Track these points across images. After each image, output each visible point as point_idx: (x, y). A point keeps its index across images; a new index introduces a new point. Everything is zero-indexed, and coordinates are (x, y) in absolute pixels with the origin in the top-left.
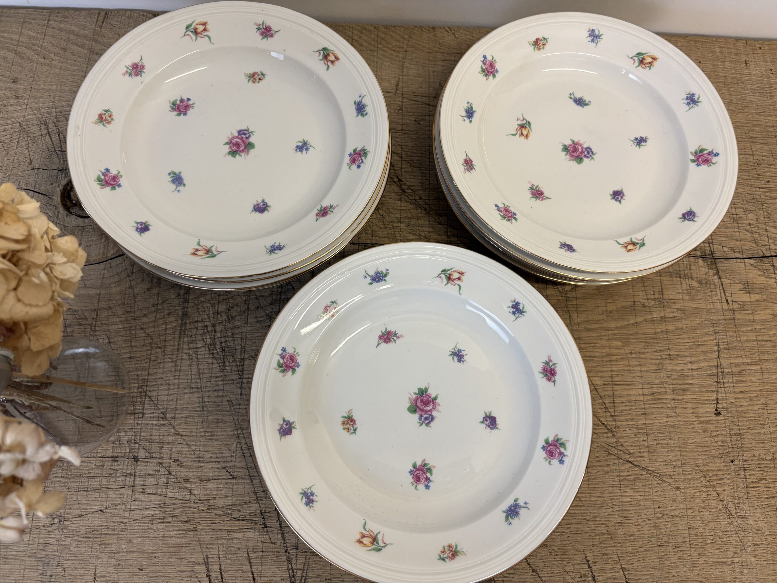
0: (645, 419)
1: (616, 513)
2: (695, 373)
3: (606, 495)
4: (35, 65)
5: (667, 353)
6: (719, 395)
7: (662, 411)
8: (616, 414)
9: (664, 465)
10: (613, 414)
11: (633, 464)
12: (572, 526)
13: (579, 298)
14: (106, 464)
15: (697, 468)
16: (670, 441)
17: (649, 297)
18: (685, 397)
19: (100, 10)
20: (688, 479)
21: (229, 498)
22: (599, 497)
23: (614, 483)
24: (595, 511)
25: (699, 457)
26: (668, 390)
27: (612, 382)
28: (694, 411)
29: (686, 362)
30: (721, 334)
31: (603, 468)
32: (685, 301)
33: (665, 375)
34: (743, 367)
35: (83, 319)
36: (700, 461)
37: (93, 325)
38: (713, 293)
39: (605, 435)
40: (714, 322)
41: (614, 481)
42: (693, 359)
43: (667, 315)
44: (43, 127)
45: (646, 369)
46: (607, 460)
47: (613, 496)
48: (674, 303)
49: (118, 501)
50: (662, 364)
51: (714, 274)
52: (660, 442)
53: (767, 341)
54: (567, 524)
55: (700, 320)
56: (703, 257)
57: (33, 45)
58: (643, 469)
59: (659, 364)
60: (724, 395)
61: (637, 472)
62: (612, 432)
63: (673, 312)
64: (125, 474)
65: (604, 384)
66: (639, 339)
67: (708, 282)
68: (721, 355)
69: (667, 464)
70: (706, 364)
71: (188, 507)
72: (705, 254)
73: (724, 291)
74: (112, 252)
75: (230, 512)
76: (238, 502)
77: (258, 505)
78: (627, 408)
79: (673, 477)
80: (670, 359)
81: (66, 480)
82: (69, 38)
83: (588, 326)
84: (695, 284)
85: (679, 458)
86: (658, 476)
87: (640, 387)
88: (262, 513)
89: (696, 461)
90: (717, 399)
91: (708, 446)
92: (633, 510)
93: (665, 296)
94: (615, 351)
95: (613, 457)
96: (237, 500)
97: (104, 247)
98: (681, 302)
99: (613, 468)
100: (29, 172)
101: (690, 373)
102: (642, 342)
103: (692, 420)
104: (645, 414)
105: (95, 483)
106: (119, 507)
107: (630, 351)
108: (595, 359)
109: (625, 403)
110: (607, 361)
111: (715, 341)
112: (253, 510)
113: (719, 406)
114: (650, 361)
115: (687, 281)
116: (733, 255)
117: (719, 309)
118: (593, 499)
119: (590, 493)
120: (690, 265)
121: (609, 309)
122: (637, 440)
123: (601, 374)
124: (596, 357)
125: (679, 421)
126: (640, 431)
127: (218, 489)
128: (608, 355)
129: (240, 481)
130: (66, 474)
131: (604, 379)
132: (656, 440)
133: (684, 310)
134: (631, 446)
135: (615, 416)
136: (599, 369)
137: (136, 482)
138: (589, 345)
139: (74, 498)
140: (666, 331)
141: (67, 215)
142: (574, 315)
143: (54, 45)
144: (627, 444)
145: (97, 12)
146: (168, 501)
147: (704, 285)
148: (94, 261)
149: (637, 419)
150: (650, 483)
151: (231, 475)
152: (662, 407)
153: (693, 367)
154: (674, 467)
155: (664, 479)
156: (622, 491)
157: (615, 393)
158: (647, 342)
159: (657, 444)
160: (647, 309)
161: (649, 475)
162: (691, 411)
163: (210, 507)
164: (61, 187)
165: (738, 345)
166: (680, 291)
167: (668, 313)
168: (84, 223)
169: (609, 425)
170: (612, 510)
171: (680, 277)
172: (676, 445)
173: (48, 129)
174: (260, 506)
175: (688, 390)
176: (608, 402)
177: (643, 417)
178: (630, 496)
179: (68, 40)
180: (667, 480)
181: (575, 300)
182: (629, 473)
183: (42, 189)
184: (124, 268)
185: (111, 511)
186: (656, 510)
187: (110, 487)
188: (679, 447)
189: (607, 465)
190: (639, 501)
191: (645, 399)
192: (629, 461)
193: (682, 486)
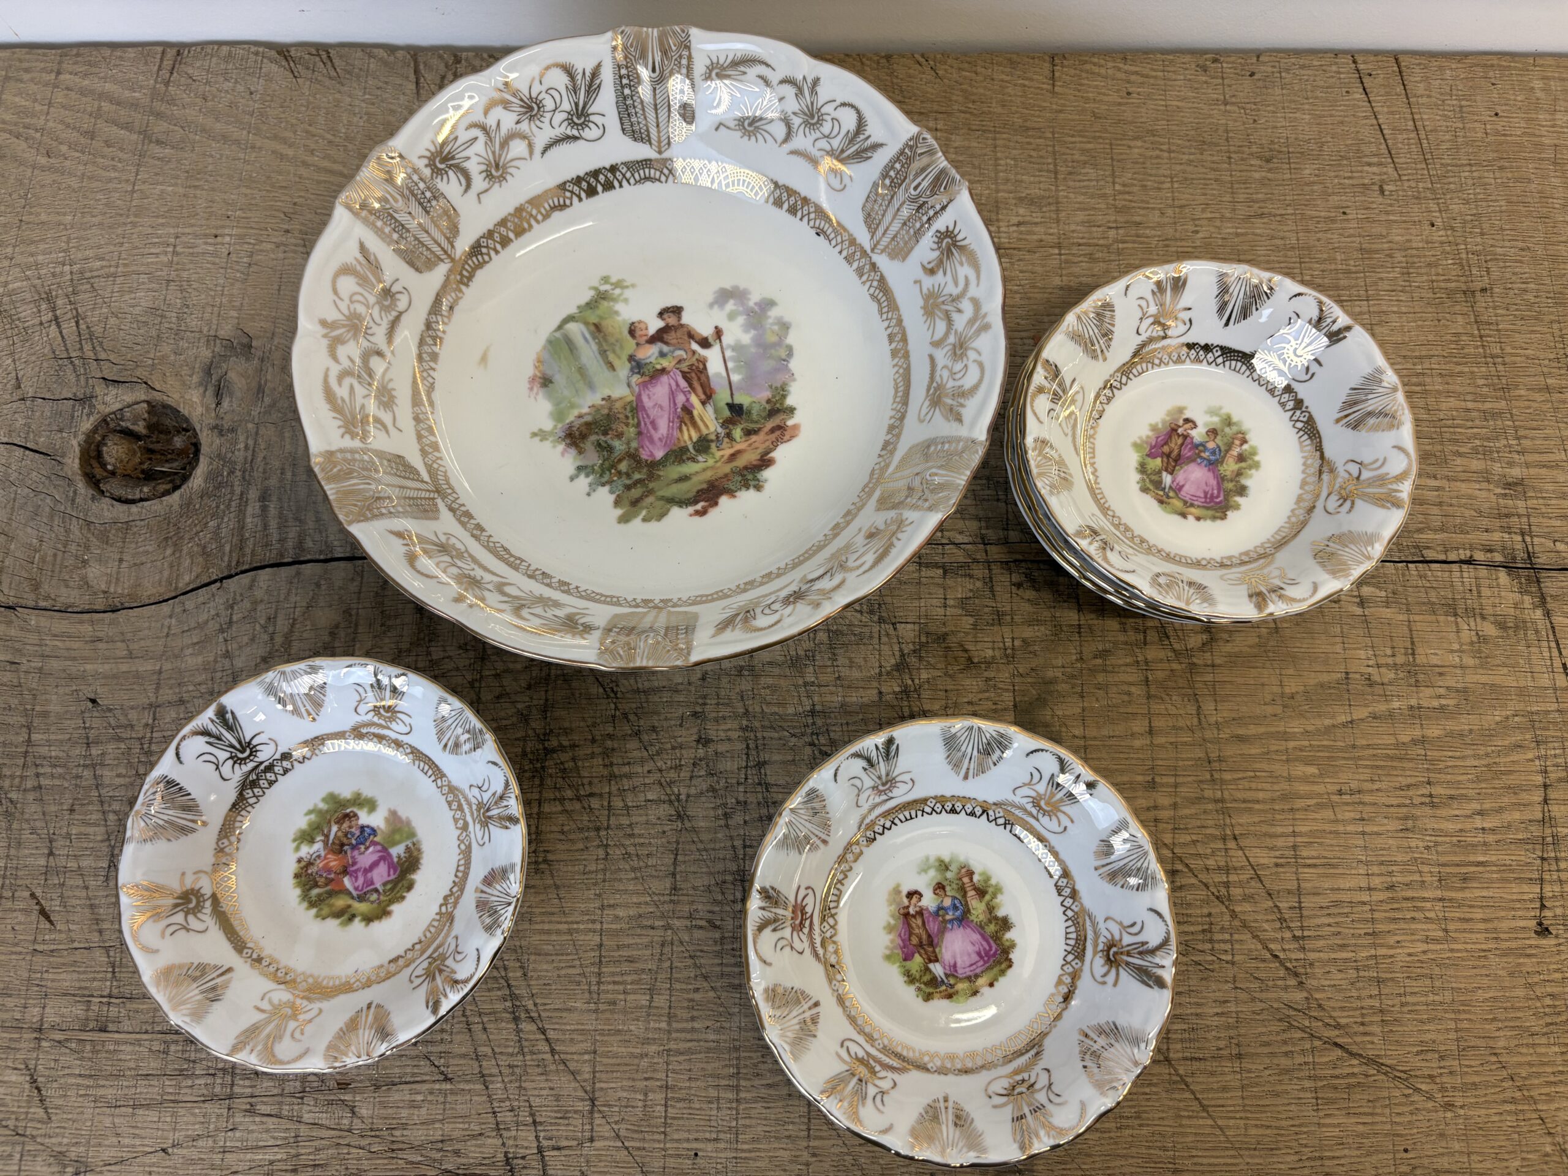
0: (1375, 946)
1: (1307, 1164)
2: (1491, 838)
3: (1284, 1123)
4: (29, 173)
5: (1425, 791)
6: (1547, 888)
7: (1413, 926)
8: (1306, 933)
9: (1418, 1053)
10: (1298, 933)
11: (1347, 1051)
13: (1219, 666)
14: (173, 1048)
15: (1494, 1059)
16: (1431, 998)
17: (1382, 661)
18: (1467, 894)
19: (166, 45)
20: (1474, 1084)
21: (437, 1125)
22: (1268, 1127)
23: (1302, 1095)
24: (1257, 1161)
25: (1497, 1034)
26: (1428, 878)
27: (1295, 859)
28: (1489, 926)
29: (1469, 813)
30: (1551, 745)
31: (1276, 1061)
32: (1468, 671)
33: (1421, 844)
35: (125, 727)
36: (1502, 1043)
37: (146, 741)
38: (1533, 649)
39: (1280, 983)
40: (1535, 717)
41: (1303, 1089)
42: (1487, 806)
43: (1425, 703)
44: (44, 306)
45: (1375, 829)
46: (1285, 1042)
47: (1300, 1126)
48: (1441, 674)
49: (198, 1129)
50: (1414, 818)
51: (1535, 607)
52: (1409, 999)
55: (1504, 713)
56: (1509, 567)
57: (27, 127)
58: (1371, 1061)
59: (1406, 818)
60: (1557, 888)
61: (1356, 1070)
62: (1296, 975)
63: (1440, 697)
64: (212, 1071)
65: (1277, 865)
66: (1360, 758)
67: (1520, 625)
68: (1552, 794)
69: (1425, 1050)
70: (1517, 815)
71: (348, 1145)
72: (1514, 558)
73: (1558, 644)
74: (187, 578)
75: (438, 1156)
76: (456, 1134)
77: (499, 1142)
78: (1331, 920)
79: (1438, 1080)
80: (1433, 805)
81: (91, 1082)
82: (100, 108)
83: (1241, 731)
84: (1489, 629)
85: (1453, 1035)
86: (1405, 1078)
87: (1361, 872)
88: (508, 1159)
89: (1491, 1043)
90: (1541, 898)
91: (1519, 1009)
92: (1345, 1156)
93: (1420, 659)
94: (1303, 788)
95: (1299, 1034)
96: (453, 1129)
97: (171, 566)
98: (1458, 671)
99: (1300, 1059)
100: (15, 405)
101: (1480, 838)
102: (1366, 767)
103: (1484, 947)
104: (1374, 934)
105: (149, 1091)
106: (200, 1143)
107: (1338, 787)
108: (1257, 806)
109: (1328, 907)
110: (1283, 811)
111: (1537, 762)
112: (488, 1152)
113: (1547, 913)
114: (1385, 809)
115: (1472, 624)
117: (1546, 688)
118: (1253, 1131)
119: (1247, 1118)
120: (1478, 586)
121: (1287, 690)
122: (1355, 994)
123: (1269, 842)
124: (1258, 802)
125: (1452, 950)
126: (1362, 974)
127: (413, 1105)
128: (1285, 797)
129: (462, 1086)
130: (90, 1069)
131: (1277, 853)
132: (1400, 995)
133: (1465, 690)
134: (1342, 1009)
135: (1303, 938)
136: (1265, 828)
137: (236, 1089)
138: (1241, 775)
139: (107, 1122)
140: (1422, 741)
141: (93, 498)
142: (1208, 706)
143: (68, 126)
144: (1332, 1004)
145: (160, 49)
146: (304, 1130)
147: (1511, 632)
148: (149, 597)
149: (1355, 945)
150: (1386, 1094)
151: (442, 1073)
152: (1414, 919)
153: (1486, 825)
154: (1442, 1058)
155: (1419, 1086)
156: (1321, 1114)
157: (1303, 885)
158: (1377, 767)
159: (1402, 1005)
160: (1378, 690)
161: (1383, 1077)
162: (1482, 926)
163: (395, 1147)
164: (81, 437)
166: (1456, 646)
167: (1426, 698)
168: (130, 514)
169: (1290, 960)
170: (1296, 1158)
171: (1456, 615)
172: (1445, 1007)
173: (54, 310)
174: (503, 1144)
175: (1474, 879)
176: (1286, 905)
177: (1368, 940)
178: (1339, 1125)
179: (98, 114)
180: (1423, 1087)
181: (1209, 669)
182: (1337, 1072)
183: (42, 442)
184: (213, 612)
185: (184, 1151)
186: (1398, 1156)
187: (180, 1098)
188: (1454, 1011)
189: (1286, 1054)
190: (1362, 1135)
191: (1374, 898)
192: (1336, 1044)
193: (1459, 1102)
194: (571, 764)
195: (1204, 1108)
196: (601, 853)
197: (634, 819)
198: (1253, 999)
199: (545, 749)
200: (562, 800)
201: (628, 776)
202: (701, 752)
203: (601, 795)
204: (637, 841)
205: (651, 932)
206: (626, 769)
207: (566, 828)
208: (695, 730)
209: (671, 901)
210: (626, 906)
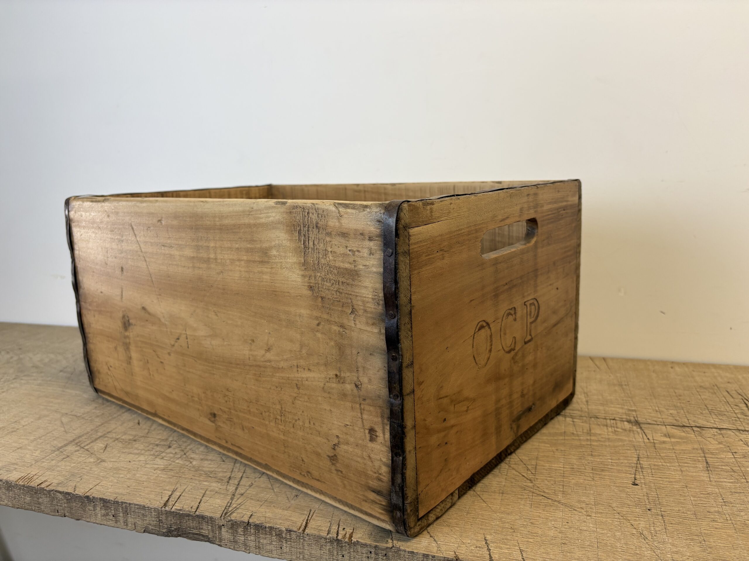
2: (614, 464)
5: (590, 453)
6: (638, 476)
8: (537, 473)
9: (577, 502)
11: (547, 497)
12: (477, 520)
15: (611, 508)
16: (585, 491)
17: (578, 431)
18: (603, 473)
20: (600, 512)
24: (502, 515)
25: (613, 503)
26: (587, 468)
27: (537, 459)
28: (611, 480)
29: (607, 459)
30: (641, 451)
31: (517, 496)
32: (610, 435)
33: (586, 462)
34: (661, 467)
36: (615, 505)
38: (636, 435)
39: (524, 481)
40: (635, 446)
41: (526, 503)
42: (614, 458)
43: (593, 439)
45: (569, 457)
46: (522, 493)
47: (523, 511)
48: (600, 435)
49: (143, 459)
50: (584, 457)
51: (638, 428)
52: (575, 490)
53: (687, 458)
54: (473, 518)
55: (623, 444)
56: (629, 422)
58: (555, 501)
59: (581, 457)
60: (642, 477)
61: (549, 502)
62: (531, 480)
63: (599, 438)
65: (529, 459)
66: (566, 445)
67: (631, 430)
68: (640, 459)
69: (579, 502)
71: (184, 468)
72: (631, 421)
73: (646, 435)
75: (209, 473)
78: (547, 471)
79: (584, 508)
80: (592, 456)
81: (122, 448)
84: (619, 430)
85: (593, 501)
86: (571, 506)
87: (562, 464)
88: (230, 477)
89: (610, 505)
90: (635, 478)
91: (623, 499)
93: (593, 431)
94: (543, 448)
95: (528, 492)
96: (218, 470)
98: (606, 435)
99: (527, 497)
101: (610, 464)
102: (568, 447)
103: (608, 484)
104: (563, 476)
106: (141, 462)
107: (556, 449)
109: (546, 469)
110: (535, 451)
111: (635, 453)
112: (225, 475)
113: (637, 481)
114: (574, 454)
115: (613, 429)
116: (655, 423)
117: (640, 441)
120: (616, 423)
122: (553, 487)
123: (527, 455)
125: (595, 483)
126: (557, 483)
127: (209, 464)
128: (536, 448)
129: (227, 463)
133: (608, 438)
134: (547, 489)
135: (535, 474)
140: (590, 445)
144: (543, 488)
146: (173, 464)
147: (628, 431)
149: (556, 477)
150: (561, 509)
152: (580, 475)
153: (613, 461)
154: (587, 505)
155: (576, 509)
156: (532, 509)
157: (538, 464)
158: (572, 447)
159: (572, 491)
160: (576, 435)
161: (561, 505)
162: (609, 480)
163: (198, 470)
165: (657, 457)
166: (606, 431)
170: (519, 517)
171: (607, 427)
172: (590, 494)
175: (606, 471)
176: (530, 467)
177: (561, 477)
178: (539, 513)
180: (578, 510)
182: (541, 501)
188: (594, 496)
189: (522, 495)
190: (547, 516)
191: (565, 469)
192: (543, 496)
193: (593, 515)
195: (484, 502)
198: (512, 483)
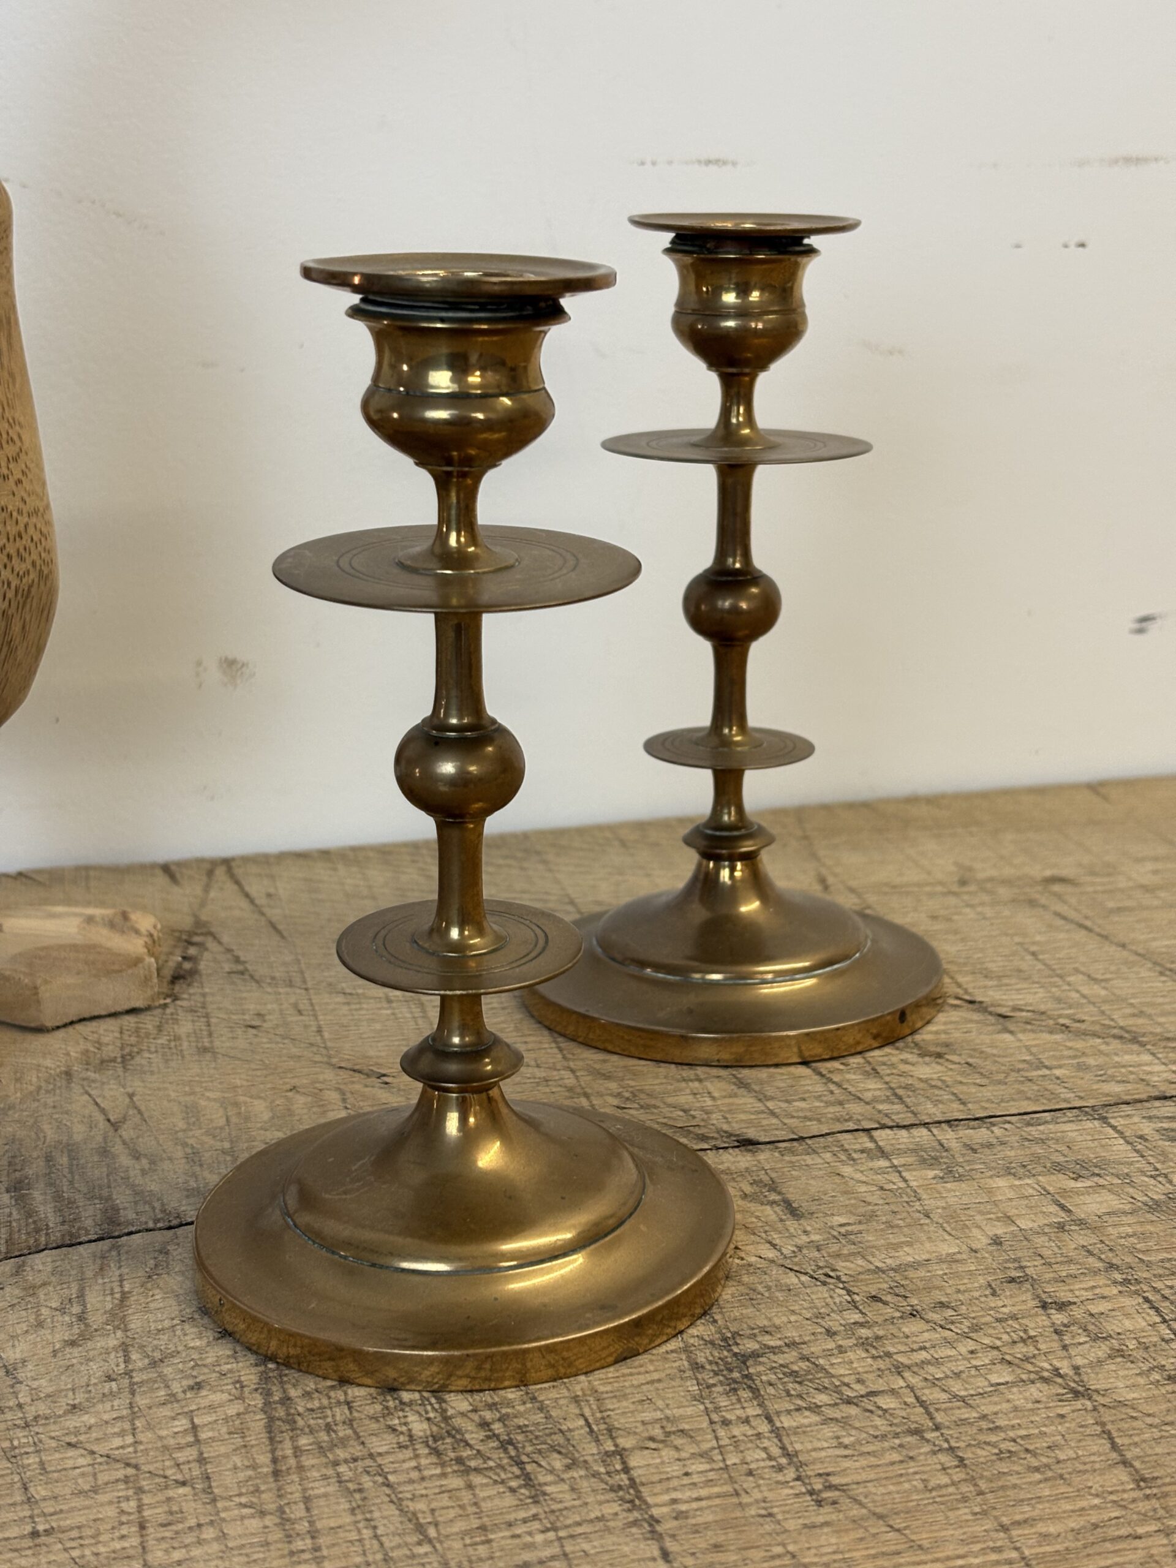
194: (804, 1365)
196: (945, 1459)
197: (987, 1409)
199: (735, 1354)
200: (815, 1408)
201: (937, 1362)
202: (1059, 1318)
203: (893, 1392)
204: (1011, 1434)
205: (1137, 1543)
206: (923, 1355)
207: (846, 1441)
208: (1029, 1296)
209: (1148, 1497)
210: (1054, 1518)
